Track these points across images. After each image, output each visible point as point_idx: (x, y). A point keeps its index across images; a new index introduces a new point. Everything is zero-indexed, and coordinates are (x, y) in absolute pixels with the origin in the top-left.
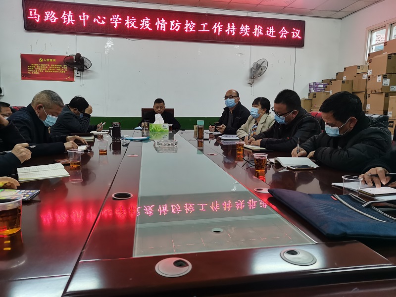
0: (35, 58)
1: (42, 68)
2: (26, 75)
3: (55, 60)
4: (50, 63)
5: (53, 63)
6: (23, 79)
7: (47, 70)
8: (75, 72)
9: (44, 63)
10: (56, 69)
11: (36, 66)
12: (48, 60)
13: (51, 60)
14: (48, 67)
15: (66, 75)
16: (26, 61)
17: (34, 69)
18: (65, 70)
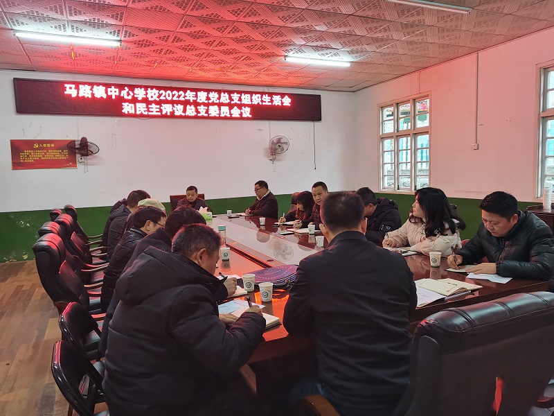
0: (29, 144)
1: (37, 155)
2: (17, 164)
3: (53, 145)
4: (47, 149)
5: (51, 148)
6: (13, 169)
7: (43, 156)
8: (78, 156)
9: (39, 149)
10: (54, 155)
11: (30, 154)
12: (45, 145)
13: (48, 145)
14: (45, 154)
16: (18, 148)
17: (28, 156)
18: (65, 155)
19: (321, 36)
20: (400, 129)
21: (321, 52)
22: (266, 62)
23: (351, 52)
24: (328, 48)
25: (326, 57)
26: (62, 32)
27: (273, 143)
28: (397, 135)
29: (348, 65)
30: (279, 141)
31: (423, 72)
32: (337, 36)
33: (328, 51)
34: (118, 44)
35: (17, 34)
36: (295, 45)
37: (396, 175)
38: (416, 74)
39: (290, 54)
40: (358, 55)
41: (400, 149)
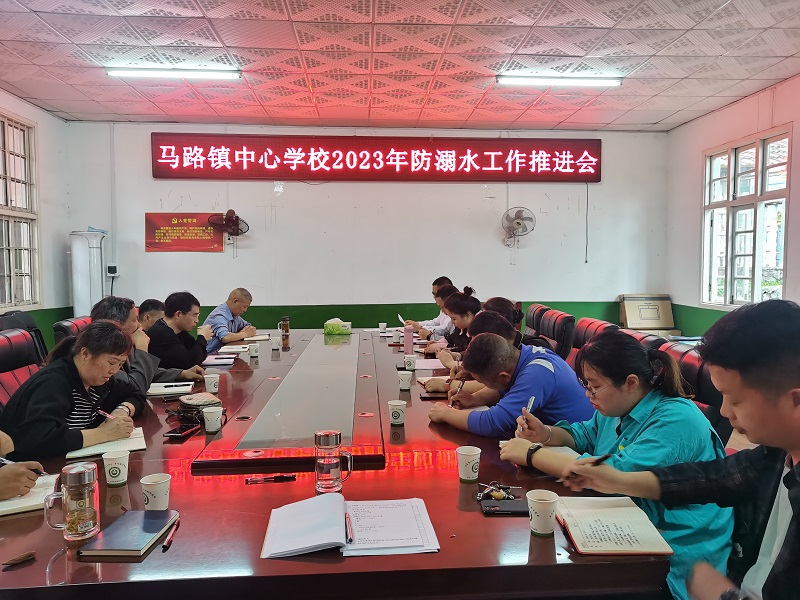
0: (166, 218)
1: (172, 234)
2: (152, 245)
3: (195, 221)
4: (188, 225)
5: (193, 225)
6: (147, 251)
7: (183, 235)
8: (226, 235)
9: (178, 225)
10: (196, 234)
11: (167, 231)
12: (185, 220)
13: (190, 220)
14: (186, 231)
15: (212, 242)
16: (153, 223)
17: (165, 234)
18: (209, 234)
19: (533, 36)
20: (739, 195)
21: (555, 65)
22: (473, 89)
23: (609, 61)
24: (561, 56)
25: (568, 73)
26: (157, 65)
27: (508, 218)
28: (734, 205)
29: (617, 83)
30: (519, 215)
31: (779, 88)
32: (563, 32)
33: (567, 61)
34: (236, 76)
35: (111, 74)
36: (498, 55)
37: (730, 279)
38: (768, 93)
39: (503, 71)
40: (627, 64)
41: (737, 230)
